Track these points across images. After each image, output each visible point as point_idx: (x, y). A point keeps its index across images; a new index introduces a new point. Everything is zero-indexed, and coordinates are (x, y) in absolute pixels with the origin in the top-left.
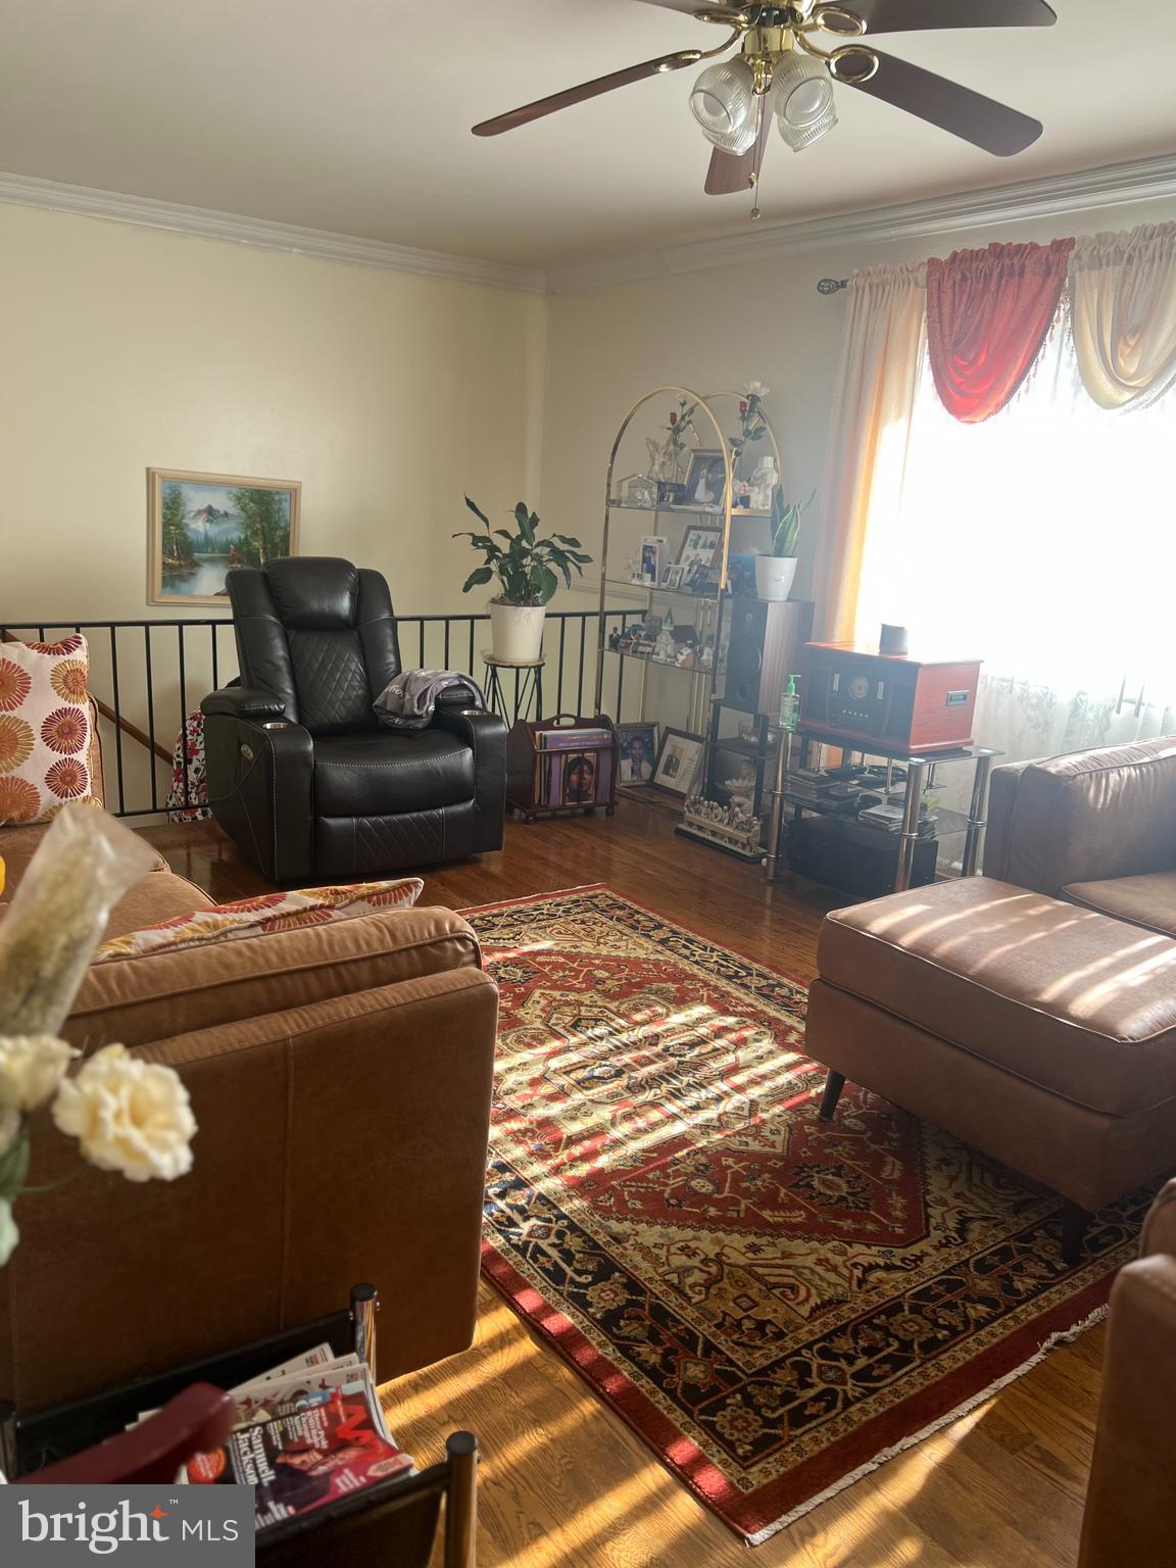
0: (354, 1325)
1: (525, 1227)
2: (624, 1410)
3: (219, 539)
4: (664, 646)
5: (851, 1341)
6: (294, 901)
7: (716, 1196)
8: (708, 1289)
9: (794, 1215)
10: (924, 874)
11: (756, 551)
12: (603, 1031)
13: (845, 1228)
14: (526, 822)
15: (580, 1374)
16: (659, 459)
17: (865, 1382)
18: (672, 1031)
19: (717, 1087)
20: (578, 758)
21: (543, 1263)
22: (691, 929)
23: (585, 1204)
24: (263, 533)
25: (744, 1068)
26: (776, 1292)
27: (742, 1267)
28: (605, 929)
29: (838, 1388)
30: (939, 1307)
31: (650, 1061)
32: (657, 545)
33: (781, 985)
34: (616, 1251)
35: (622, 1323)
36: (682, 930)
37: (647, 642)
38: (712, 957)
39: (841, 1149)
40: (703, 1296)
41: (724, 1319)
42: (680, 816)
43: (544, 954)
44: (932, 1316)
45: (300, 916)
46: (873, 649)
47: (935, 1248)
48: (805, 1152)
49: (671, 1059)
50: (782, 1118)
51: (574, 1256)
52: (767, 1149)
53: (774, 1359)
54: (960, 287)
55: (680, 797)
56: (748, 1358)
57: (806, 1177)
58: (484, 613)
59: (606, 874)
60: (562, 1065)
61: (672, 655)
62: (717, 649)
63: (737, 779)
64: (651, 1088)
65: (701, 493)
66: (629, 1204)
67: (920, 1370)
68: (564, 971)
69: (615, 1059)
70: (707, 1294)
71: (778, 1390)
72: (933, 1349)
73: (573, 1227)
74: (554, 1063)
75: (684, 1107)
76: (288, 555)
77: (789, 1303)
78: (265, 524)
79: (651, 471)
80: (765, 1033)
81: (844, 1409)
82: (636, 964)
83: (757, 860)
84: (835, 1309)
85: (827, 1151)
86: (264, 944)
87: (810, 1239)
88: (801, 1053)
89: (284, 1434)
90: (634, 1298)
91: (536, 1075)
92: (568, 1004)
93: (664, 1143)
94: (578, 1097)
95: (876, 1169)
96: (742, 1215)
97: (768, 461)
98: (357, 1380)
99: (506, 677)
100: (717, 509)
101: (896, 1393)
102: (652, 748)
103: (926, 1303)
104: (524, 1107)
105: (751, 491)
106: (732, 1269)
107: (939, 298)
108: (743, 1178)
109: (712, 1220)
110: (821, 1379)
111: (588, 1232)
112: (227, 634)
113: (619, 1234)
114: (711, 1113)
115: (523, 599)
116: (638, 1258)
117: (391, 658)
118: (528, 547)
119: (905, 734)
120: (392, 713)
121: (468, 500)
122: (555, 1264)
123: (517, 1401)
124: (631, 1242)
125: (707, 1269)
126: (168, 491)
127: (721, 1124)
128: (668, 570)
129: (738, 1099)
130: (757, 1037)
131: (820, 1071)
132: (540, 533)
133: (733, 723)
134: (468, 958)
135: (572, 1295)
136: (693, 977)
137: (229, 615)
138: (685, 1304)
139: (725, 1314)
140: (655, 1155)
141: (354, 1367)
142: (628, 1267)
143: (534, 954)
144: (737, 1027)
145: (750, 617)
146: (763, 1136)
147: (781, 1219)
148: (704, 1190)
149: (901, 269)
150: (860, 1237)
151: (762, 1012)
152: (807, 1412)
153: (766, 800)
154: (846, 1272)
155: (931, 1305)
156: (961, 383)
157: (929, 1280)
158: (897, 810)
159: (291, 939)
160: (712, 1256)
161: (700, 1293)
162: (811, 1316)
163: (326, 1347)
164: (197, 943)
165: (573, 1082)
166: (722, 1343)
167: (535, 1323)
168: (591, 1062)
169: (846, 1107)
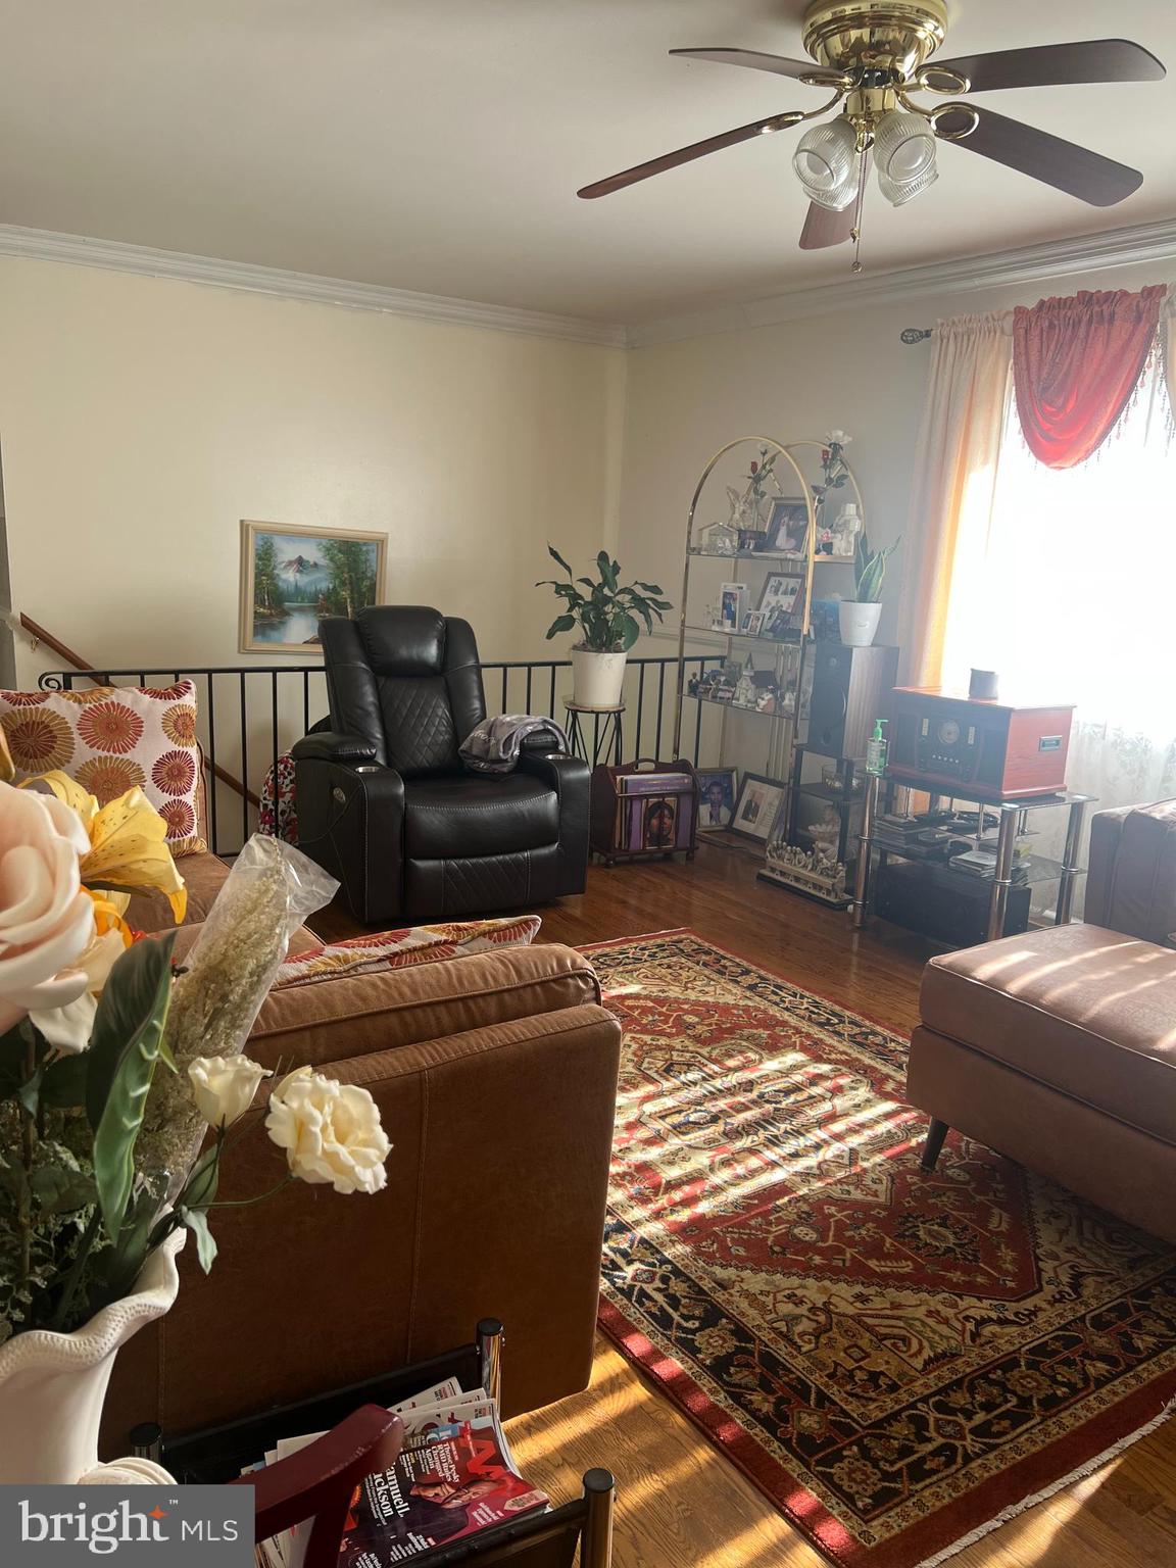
0: (480, 1360)
1: (629, 1271)
2: (739, 1458)
3: (308, 590)
4: (745, 692)
5: (968, 1395)
6: (417, 936)
7: (820, 1244)
8: (817, 1338)
9: (901, 1265)
10: (1017, 922)
11: (838, 597)
12: (697, 1076)
13: (955, 1280)
14: (607, 866)
15: (693, 1422)
16: (740, 508)
17: (986, 1438)
18: (766, 1078)
19: (815, 1135)
20: (659, 802)
21: (648, 1308)
22: (780, 976)
23: (688, 1249)
24: (351, 583)
25: (839, 1116)
26: (888, 1343)
27: (851, 1317)
28: (691, 974)
29: (957, 1443)
30: (1057, 1363)
31: (746, 1108)
32: (737, 592)
33: (875, 1034)
34: (722, 1297)
35: (732, 1370)
36: (770, 976)
37: (726, 688)
38: (802, 1004)
39: (946, 1200)
40: (813, 1345)
41: (836, 1369)
42: (762, 862)
43: (632, 998)
44: (1050, 1372)
45: (426, 951)
46: (963, 694)
47: (1049, 1302)
48: (909, 1202)
49: (767, 1106)
50: (883, 1168)
51: (679, 1301)
52: (870, 1198)
53: (889, 1411)
54: (1048, 333)
55: (761, 843)
56: (862, 1410)
57: (910, 1228)
58: (566, 659)
59: (687, 919)
60: (657, 1109)
61: (753, 699)
62: (799, 695)
63: (820, 825)
64: (748, 1135)
65: (782, 540)
66: (732, 1250)
67: (1041, 1427)
68: (653, 1016)
69: (711, 1104)
70: (817, 1343)
71: (895, 1443)
72: (1053, 1407)
73: (677, 1272)
74: (649, 1108)
75: (783, 1154)
76: (374, 603)
77: (902, 1355)
78: (353, 574)
79: (731, 519)
80: (861, 1081)
81: (965, 1464)
82: (725, 1009)
83: (842, 907)
84: (949, 1362)
85: (931, 1201)
86: (397, 977)
87: (919, 1290)
88: (900, 1101)
89: (417, 1466)
90: (743, 1345)
91: (632, 1119)
92: (659, 1048)
93: (765, 1190)
94: (675, 1142)
95: (983, 1221)
96: (848, 1264)
97: (851, 509)
98: (485, 1415)
99: (586, 722)
100: (800, 556)
101: (1017, 1450)
102: (731, 793)
103: (1043, 1359)
104: (621, 1150)
105: (833, 538)
106: (841, 1318)
107: (1026, 347)
108: (847, 1227)
109: (817, 1268)
110: (939, 1433)
111: (693, 1277)
112: (319, 681)
113: (725, 1280)
114: (811, 1161)
115: (604, 645)
116: (744, 1304)
117: (477, 704)
118: (610, 594)
119: (997, 780)
120: (477, 757)
121: (550, 549)
122: (662, 1309)
123: (630, 1446)
124: (736, 1289)
125: (816, 1318)
126: (261, 543)
127: (821, 1172)
128: (748, 616)
129: (836, 1148)
130: (853, 1085)
131: (920, 1119)
132: (622, 581)
133: (815, 767)
134: (590, 995)
135: (678, 1339)
136: (784, 1024)
137: (320, 662)
138: (795, 1353)
139: (837, 1364)
140: (756, 1202)
141: (482, 1401)
142: (735, 1313)
143: (623, 998)
144: (832, 1075)
145: (834, 662)
146: (864, 1185)
147: (888, 1270)
148: (807, 1238)
149: (987, 318)
150: (970, 1289)
151: (857, 1059)
152: (926, 1467)
153: (852, 845)
154: (959, 1326)
155: (1048, 1361)
156: (1049, 430)
157: (1043, 1336)
158: (989, 856)
159: (421, 973)
160: (820, 1305)
161: (810, 1342)
162: (925, 1368)
163: (454, 1381)
164: (330, 976)
165: (669, 1127)
166: (835, 1393)
167: (645, 1367)
168: (686, 1107)
169: (948, 1157)
